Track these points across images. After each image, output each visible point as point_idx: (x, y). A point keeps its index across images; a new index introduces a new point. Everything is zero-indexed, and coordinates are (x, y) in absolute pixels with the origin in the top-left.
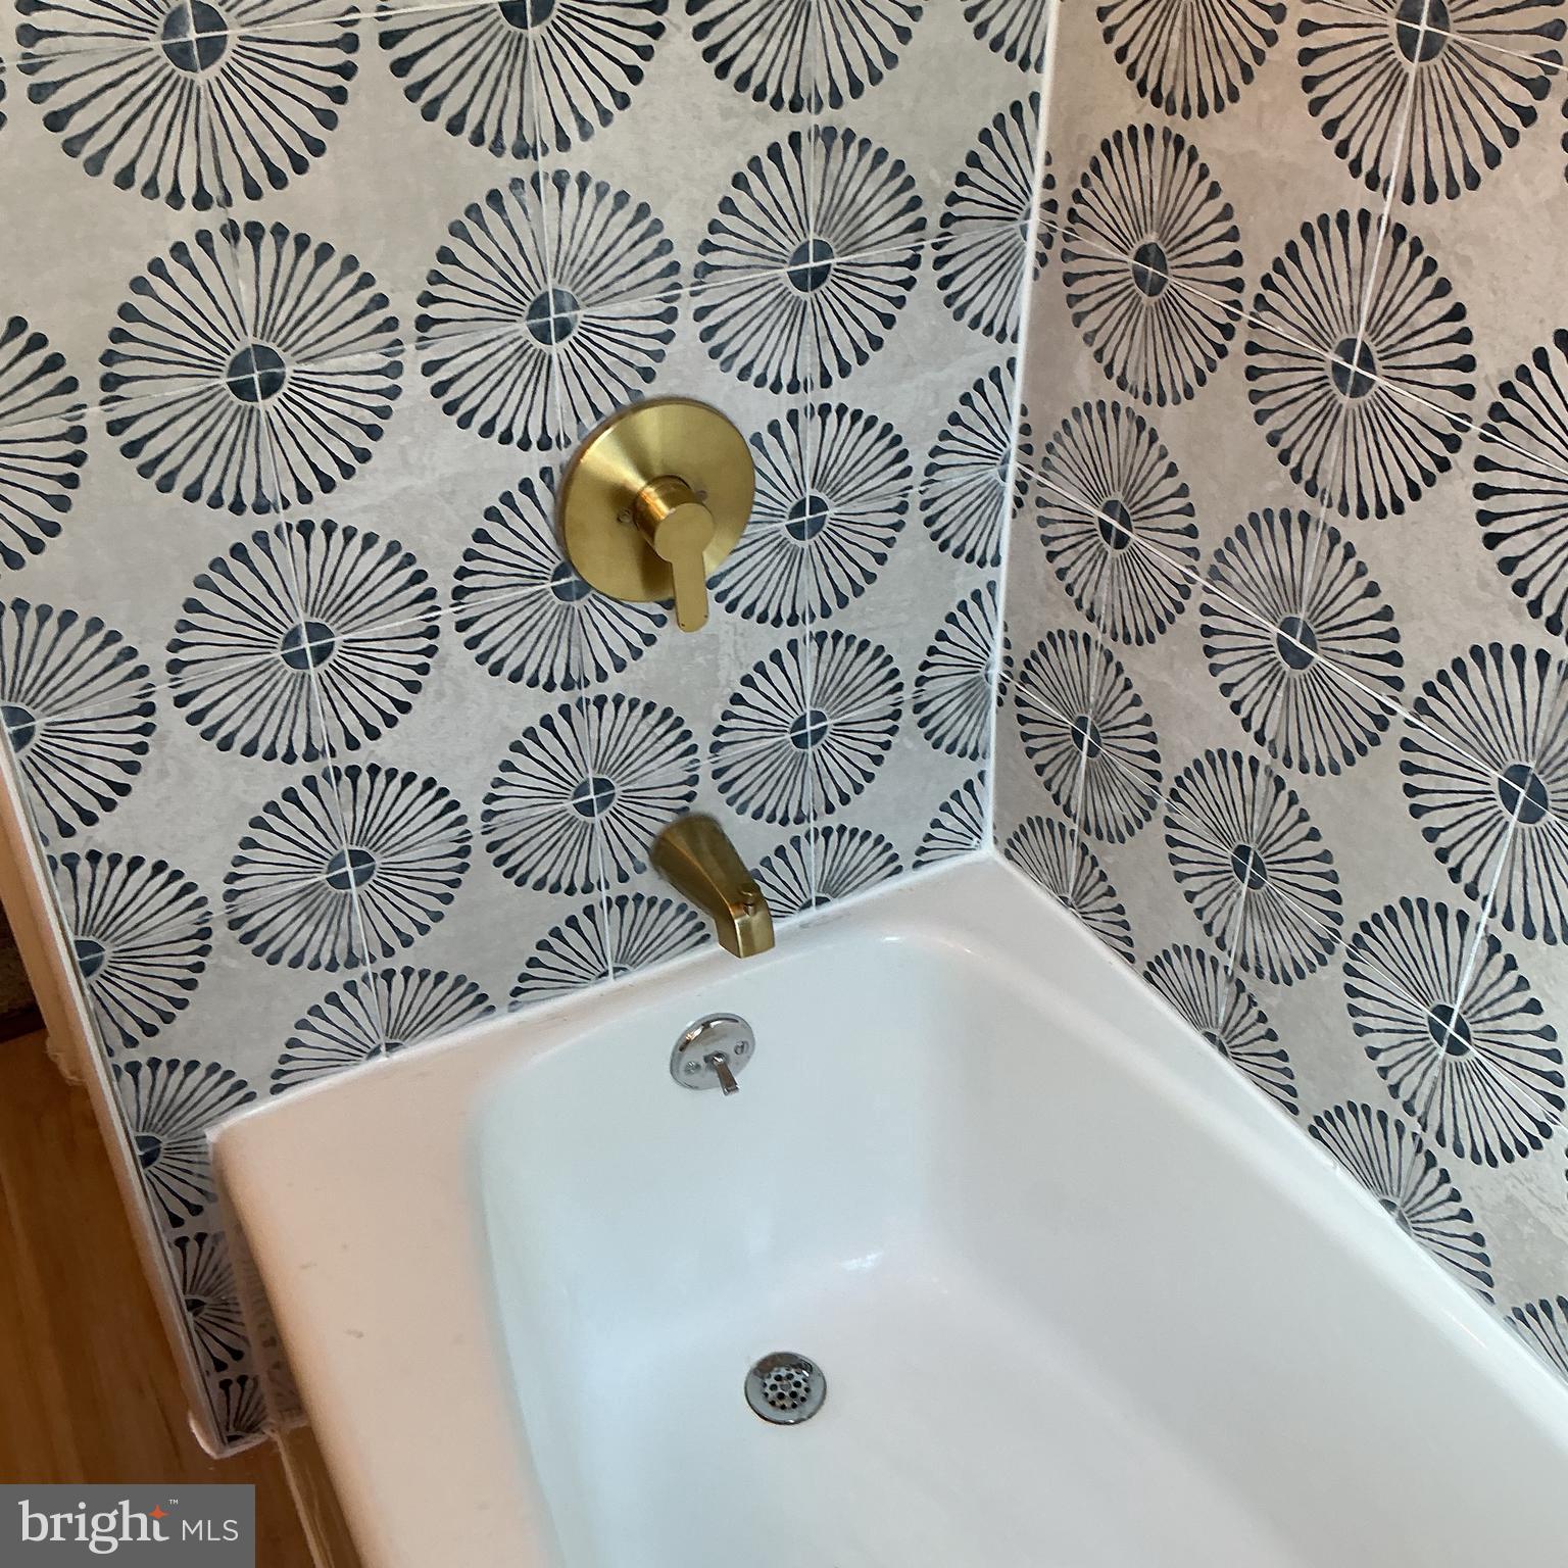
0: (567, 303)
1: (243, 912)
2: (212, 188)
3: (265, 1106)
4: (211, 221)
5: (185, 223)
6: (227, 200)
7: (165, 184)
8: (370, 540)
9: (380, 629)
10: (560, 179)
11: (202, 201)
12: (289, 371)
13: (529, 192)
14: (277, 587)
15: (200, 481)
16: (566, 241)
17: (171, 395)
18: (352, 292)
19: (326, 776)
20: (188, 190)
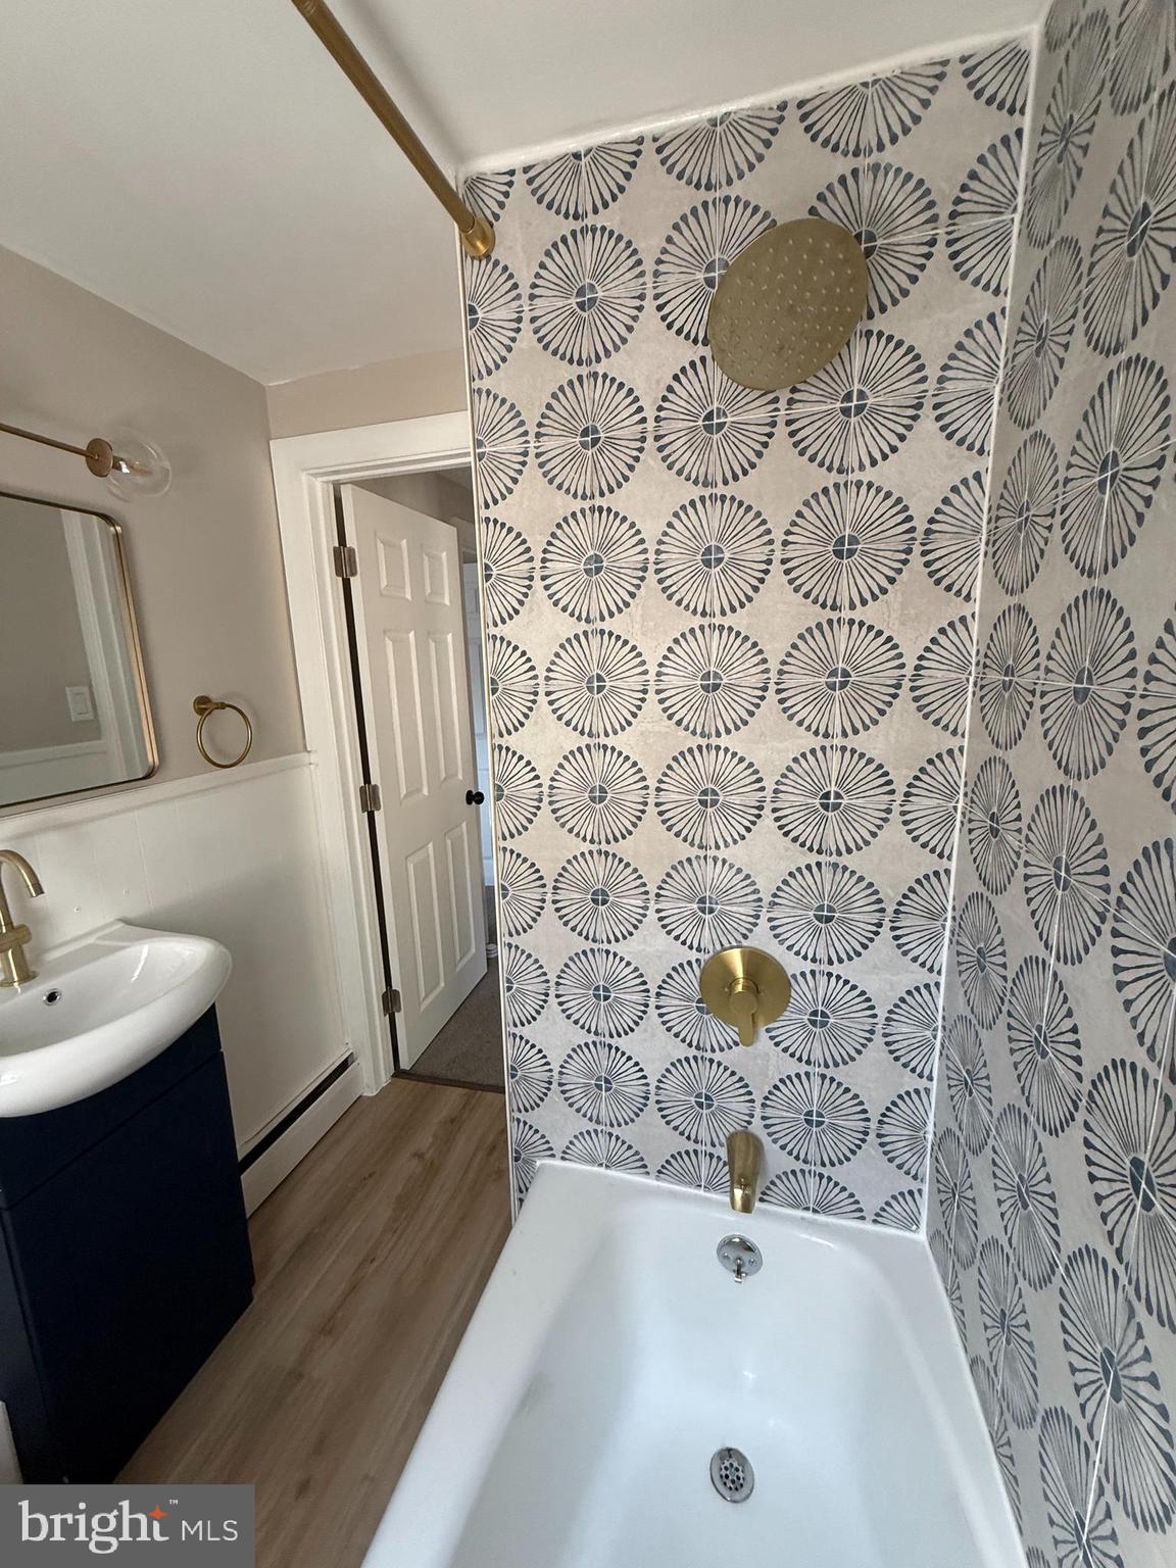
0: (713, 901)
1: (564, 1081)
2: (596, 838)
3: (557, 1162)
4: (594, 847)
5: (586, 847)
6: (600, 843)
7: (582, 834)
8: (628, 964)
9: (628, 997)
10: (715, 859)
11: (592, 841)
12: (611, 899)
13: (702, 861)
14: (595, 969)
15: (576, 926)
16: (715, 880)
17: (573, 897)
18: (635, 879)
19: (600, 1043)
20: (589, 838)
